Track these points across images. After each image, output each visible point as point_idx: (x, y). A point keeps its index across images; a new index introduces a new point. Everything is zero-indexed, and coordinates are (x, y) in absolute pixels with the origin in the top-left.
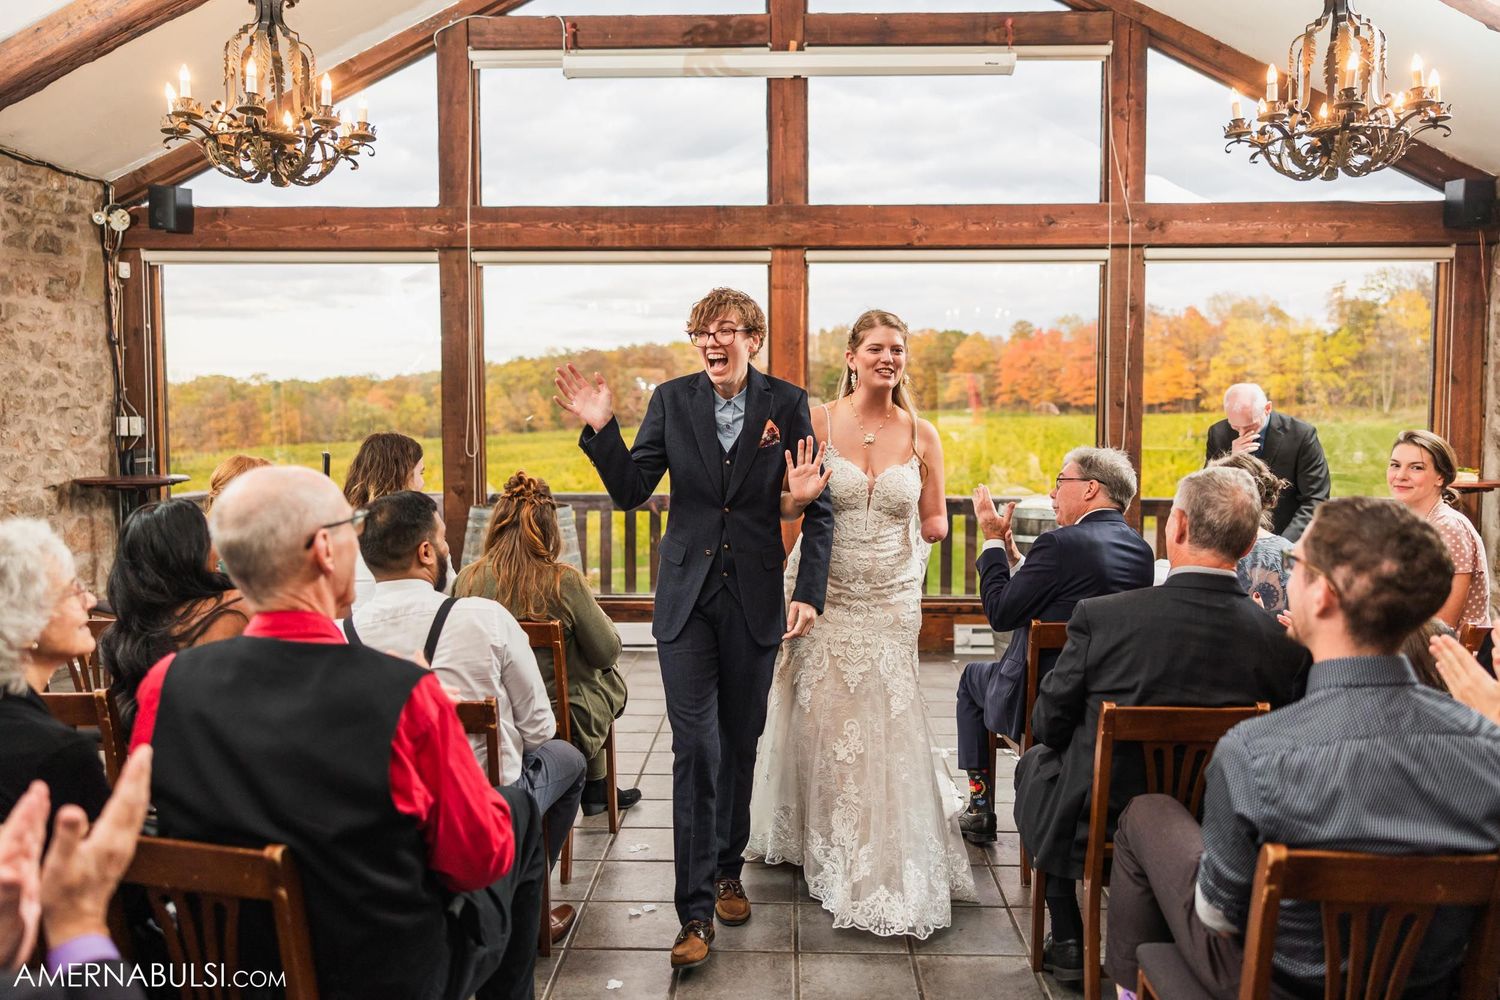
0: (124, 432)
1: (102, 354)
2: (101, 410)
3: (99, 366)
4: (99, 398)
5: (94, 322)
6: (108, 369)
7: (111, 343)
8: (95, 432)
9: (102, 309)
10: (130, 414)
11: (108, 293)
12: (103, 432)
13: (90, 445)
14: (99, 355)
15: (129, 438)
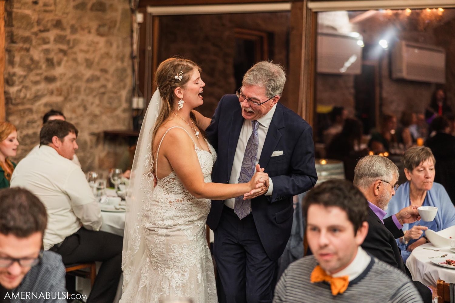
0: (135, 106)
1: (127, 63)
2: (124, 94)
3: (124, 70)
4: (124, 87)
5: (124, 46)
6: (129, 71)
7: (132, 57)
8: (120, 105)
9: (129, 39)
10: (139, 96)
11: (132, 31)
12: (125, 105)
13: (119, 112)
14: (126, 64)
15: (138, 110)
